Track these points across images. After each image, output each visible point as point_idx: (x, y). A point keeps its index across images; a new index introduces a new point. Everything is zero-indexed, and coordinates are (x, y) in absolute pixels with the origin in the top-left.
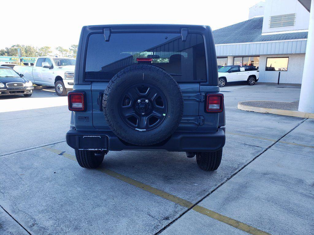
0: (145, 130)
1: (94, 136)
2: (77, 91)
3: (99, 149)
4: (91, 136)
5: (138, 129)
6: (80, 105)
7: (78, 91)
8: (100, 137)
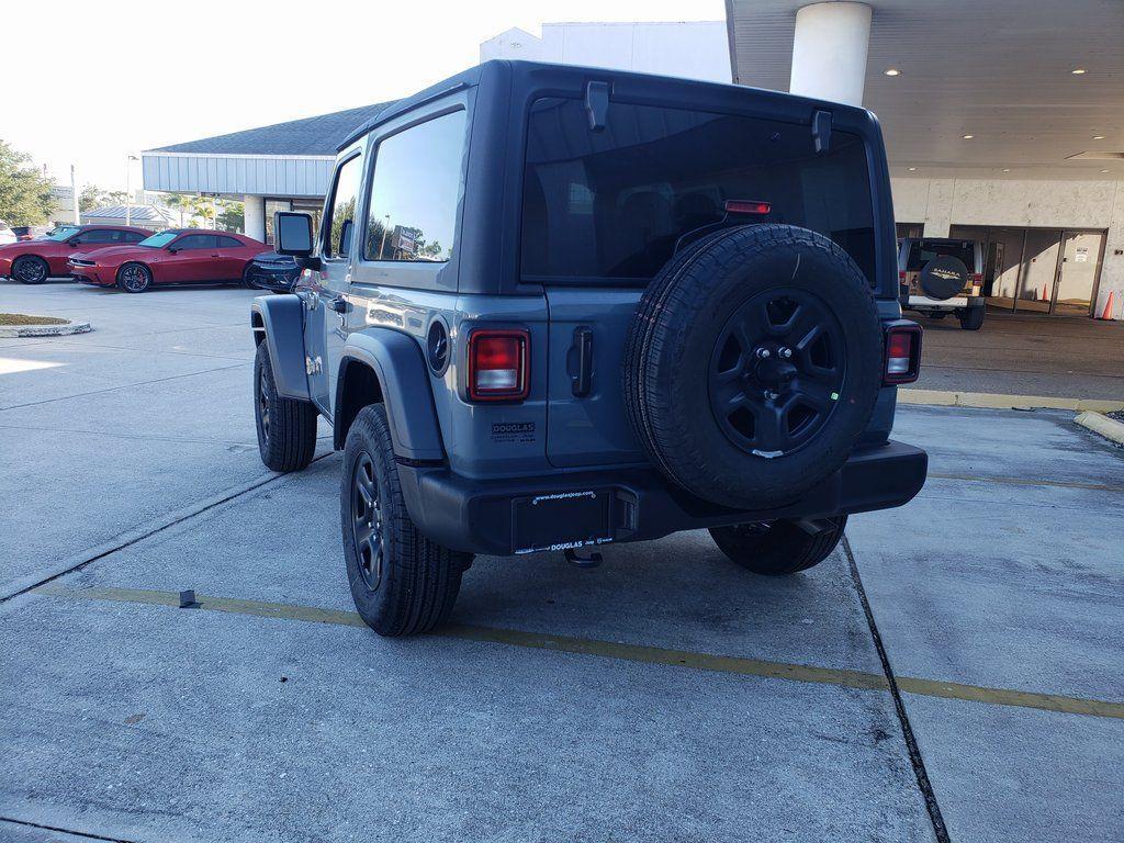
0: (780, 453)
1: (571, 495)
2: (486, 321)
3: (588, 543)
4: (561, 496)
5: (761, 454)
6: (501, 379)
7: (495, 322)
8: (594, 496)
